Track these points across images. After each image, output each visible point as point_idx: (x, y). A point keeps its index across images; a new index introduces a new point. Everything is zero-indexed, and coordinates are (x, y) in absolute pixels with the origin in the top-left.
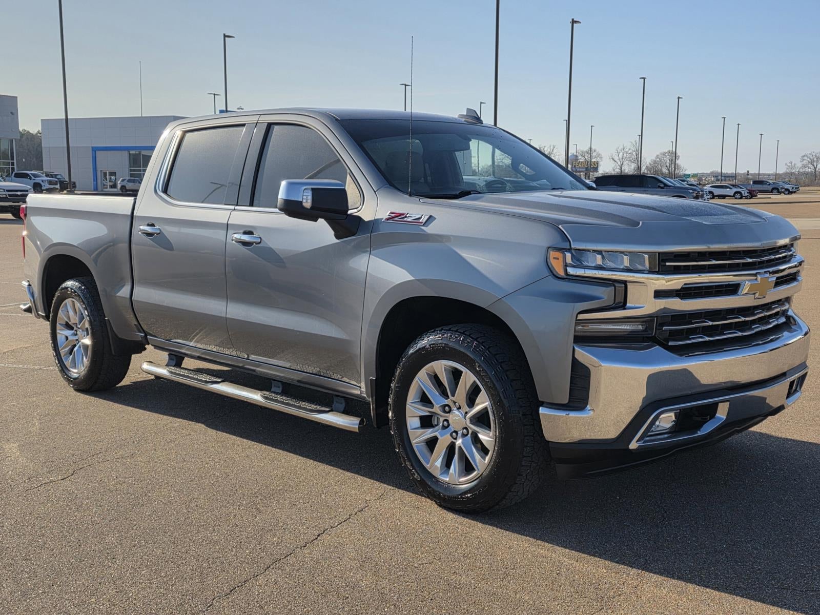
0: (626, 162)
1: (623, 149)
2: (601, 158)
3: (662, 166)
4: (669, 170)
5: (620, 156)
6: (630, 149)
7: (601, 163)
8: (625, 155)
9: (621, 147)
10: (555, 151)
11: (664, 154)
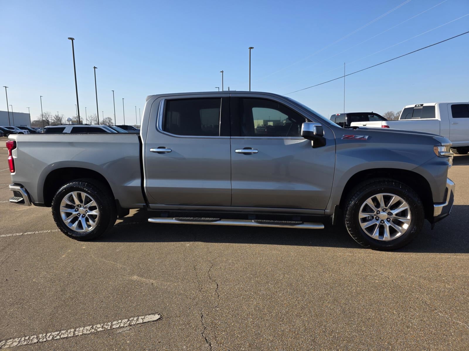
0: (92, 121)
1: (91, 116)
2: (83, 119)
3: (106, 123)
4: (109, 124)
5: (90, 119)
6: (93, 116)
7: (83, 121)
8: (92, 119)
9: (90, 116)
10: (63, 116)
11: (107, 118)
